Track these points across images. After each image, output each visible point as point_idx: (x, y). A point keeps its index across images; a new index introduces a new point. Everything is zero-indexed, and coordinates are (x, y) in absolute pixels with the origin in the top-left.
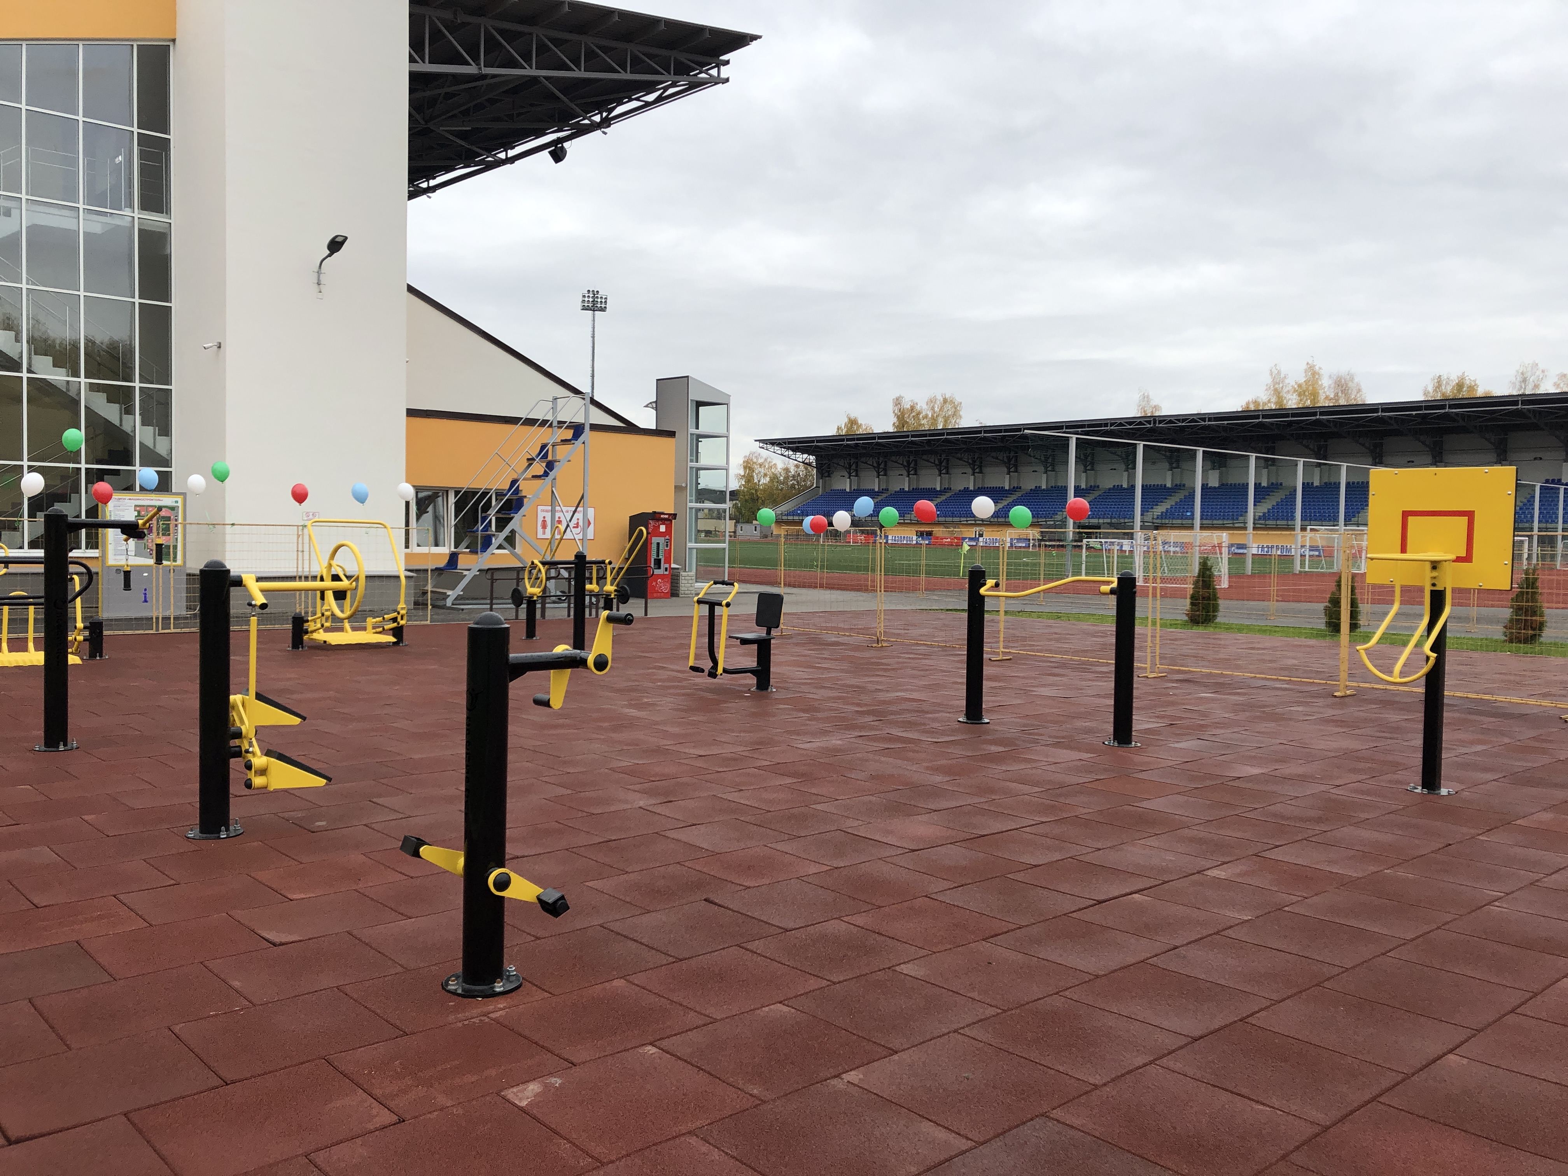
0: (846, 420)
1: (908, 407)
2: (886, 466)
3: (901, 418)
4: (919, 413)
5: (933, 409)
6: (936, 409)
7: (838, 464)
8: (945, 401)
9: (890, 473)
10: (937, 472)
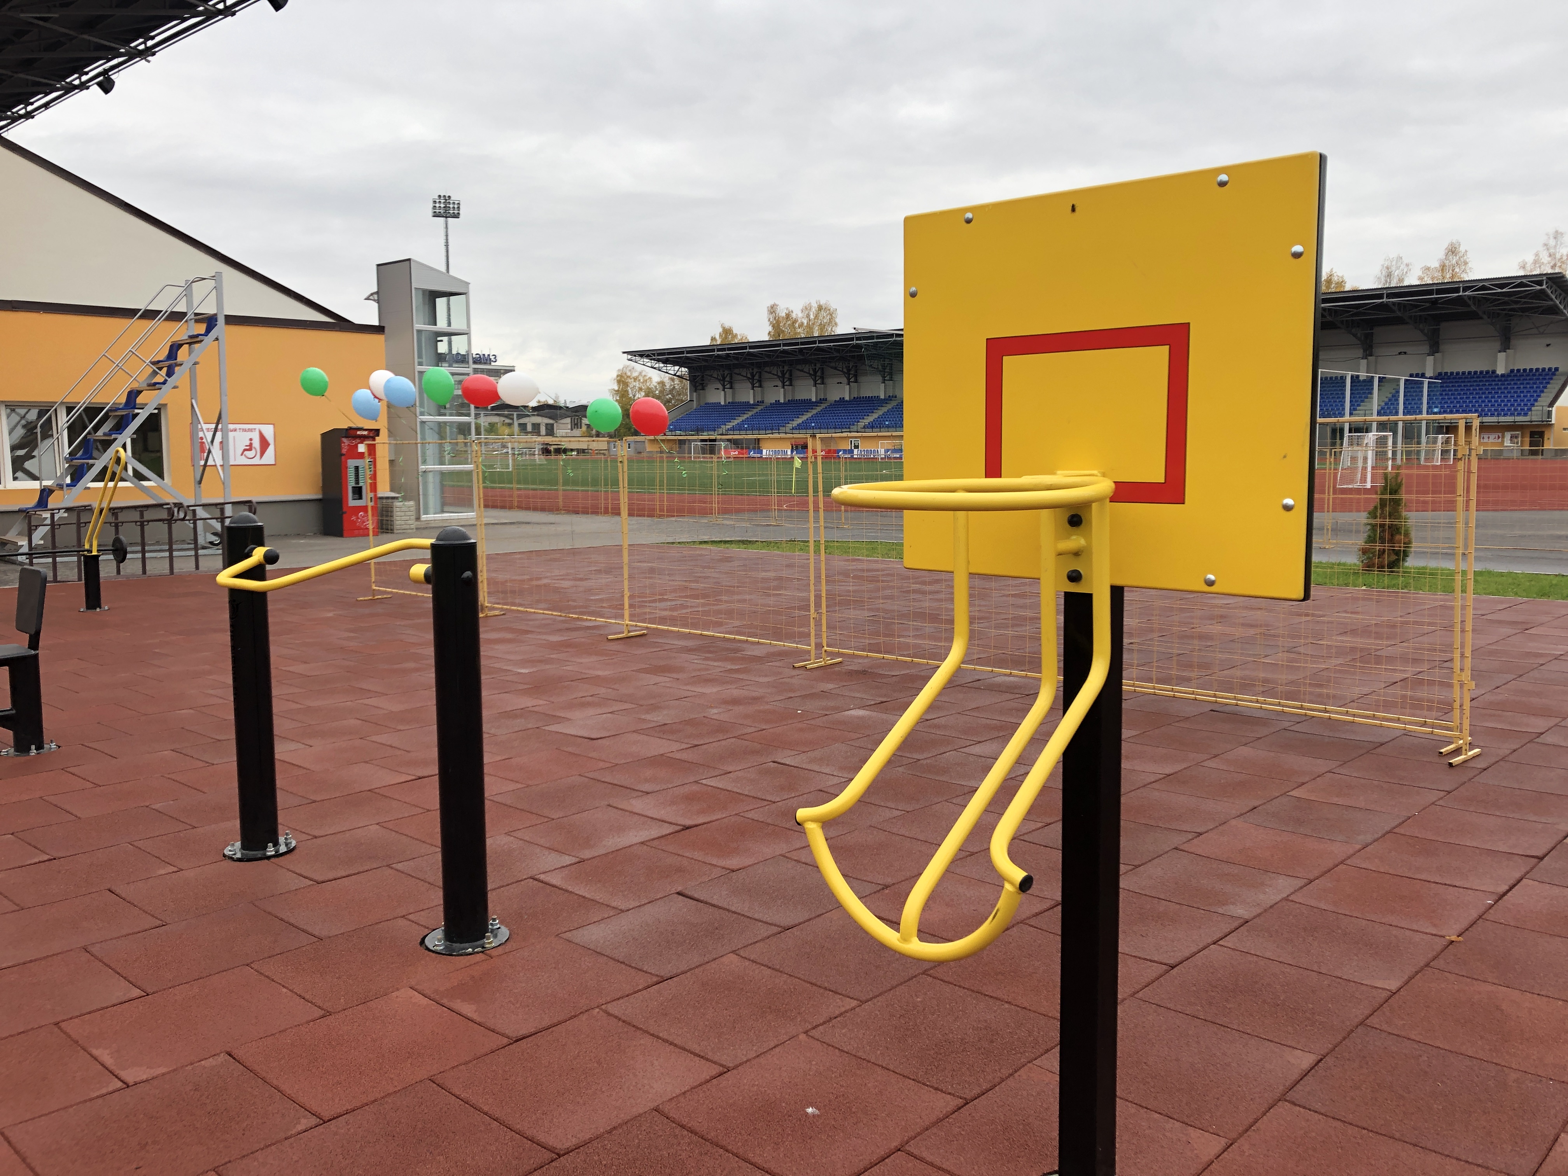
0: (721, 330)
1: (784, 315)
2: (760, 377)
3: (776, 325)
4: (795, 321)
5: (808, 316)
6: (812, 317)
7: (711, 376)
8: (820, 308)
9: (765, 384)
10: (812, 382)
